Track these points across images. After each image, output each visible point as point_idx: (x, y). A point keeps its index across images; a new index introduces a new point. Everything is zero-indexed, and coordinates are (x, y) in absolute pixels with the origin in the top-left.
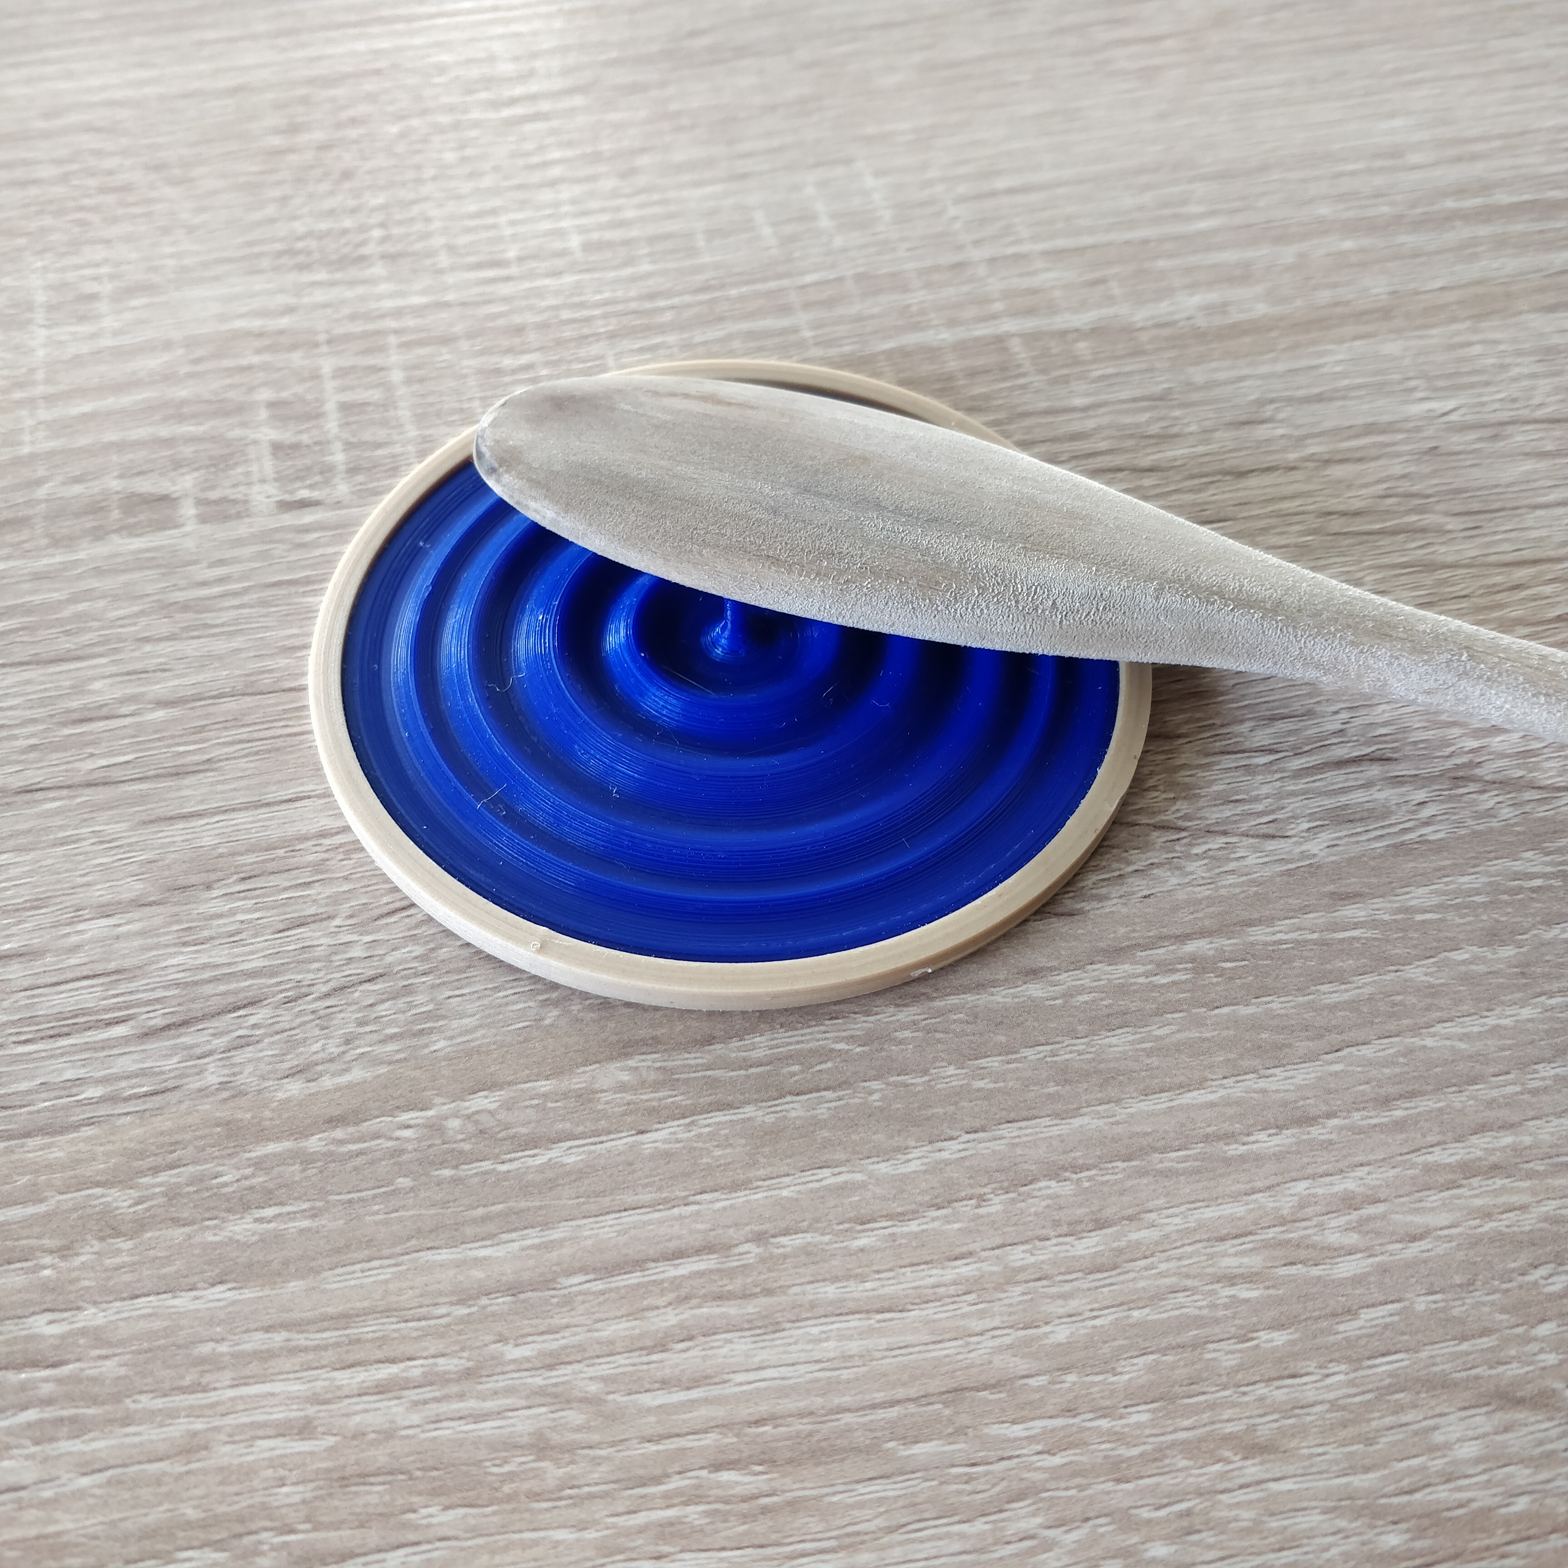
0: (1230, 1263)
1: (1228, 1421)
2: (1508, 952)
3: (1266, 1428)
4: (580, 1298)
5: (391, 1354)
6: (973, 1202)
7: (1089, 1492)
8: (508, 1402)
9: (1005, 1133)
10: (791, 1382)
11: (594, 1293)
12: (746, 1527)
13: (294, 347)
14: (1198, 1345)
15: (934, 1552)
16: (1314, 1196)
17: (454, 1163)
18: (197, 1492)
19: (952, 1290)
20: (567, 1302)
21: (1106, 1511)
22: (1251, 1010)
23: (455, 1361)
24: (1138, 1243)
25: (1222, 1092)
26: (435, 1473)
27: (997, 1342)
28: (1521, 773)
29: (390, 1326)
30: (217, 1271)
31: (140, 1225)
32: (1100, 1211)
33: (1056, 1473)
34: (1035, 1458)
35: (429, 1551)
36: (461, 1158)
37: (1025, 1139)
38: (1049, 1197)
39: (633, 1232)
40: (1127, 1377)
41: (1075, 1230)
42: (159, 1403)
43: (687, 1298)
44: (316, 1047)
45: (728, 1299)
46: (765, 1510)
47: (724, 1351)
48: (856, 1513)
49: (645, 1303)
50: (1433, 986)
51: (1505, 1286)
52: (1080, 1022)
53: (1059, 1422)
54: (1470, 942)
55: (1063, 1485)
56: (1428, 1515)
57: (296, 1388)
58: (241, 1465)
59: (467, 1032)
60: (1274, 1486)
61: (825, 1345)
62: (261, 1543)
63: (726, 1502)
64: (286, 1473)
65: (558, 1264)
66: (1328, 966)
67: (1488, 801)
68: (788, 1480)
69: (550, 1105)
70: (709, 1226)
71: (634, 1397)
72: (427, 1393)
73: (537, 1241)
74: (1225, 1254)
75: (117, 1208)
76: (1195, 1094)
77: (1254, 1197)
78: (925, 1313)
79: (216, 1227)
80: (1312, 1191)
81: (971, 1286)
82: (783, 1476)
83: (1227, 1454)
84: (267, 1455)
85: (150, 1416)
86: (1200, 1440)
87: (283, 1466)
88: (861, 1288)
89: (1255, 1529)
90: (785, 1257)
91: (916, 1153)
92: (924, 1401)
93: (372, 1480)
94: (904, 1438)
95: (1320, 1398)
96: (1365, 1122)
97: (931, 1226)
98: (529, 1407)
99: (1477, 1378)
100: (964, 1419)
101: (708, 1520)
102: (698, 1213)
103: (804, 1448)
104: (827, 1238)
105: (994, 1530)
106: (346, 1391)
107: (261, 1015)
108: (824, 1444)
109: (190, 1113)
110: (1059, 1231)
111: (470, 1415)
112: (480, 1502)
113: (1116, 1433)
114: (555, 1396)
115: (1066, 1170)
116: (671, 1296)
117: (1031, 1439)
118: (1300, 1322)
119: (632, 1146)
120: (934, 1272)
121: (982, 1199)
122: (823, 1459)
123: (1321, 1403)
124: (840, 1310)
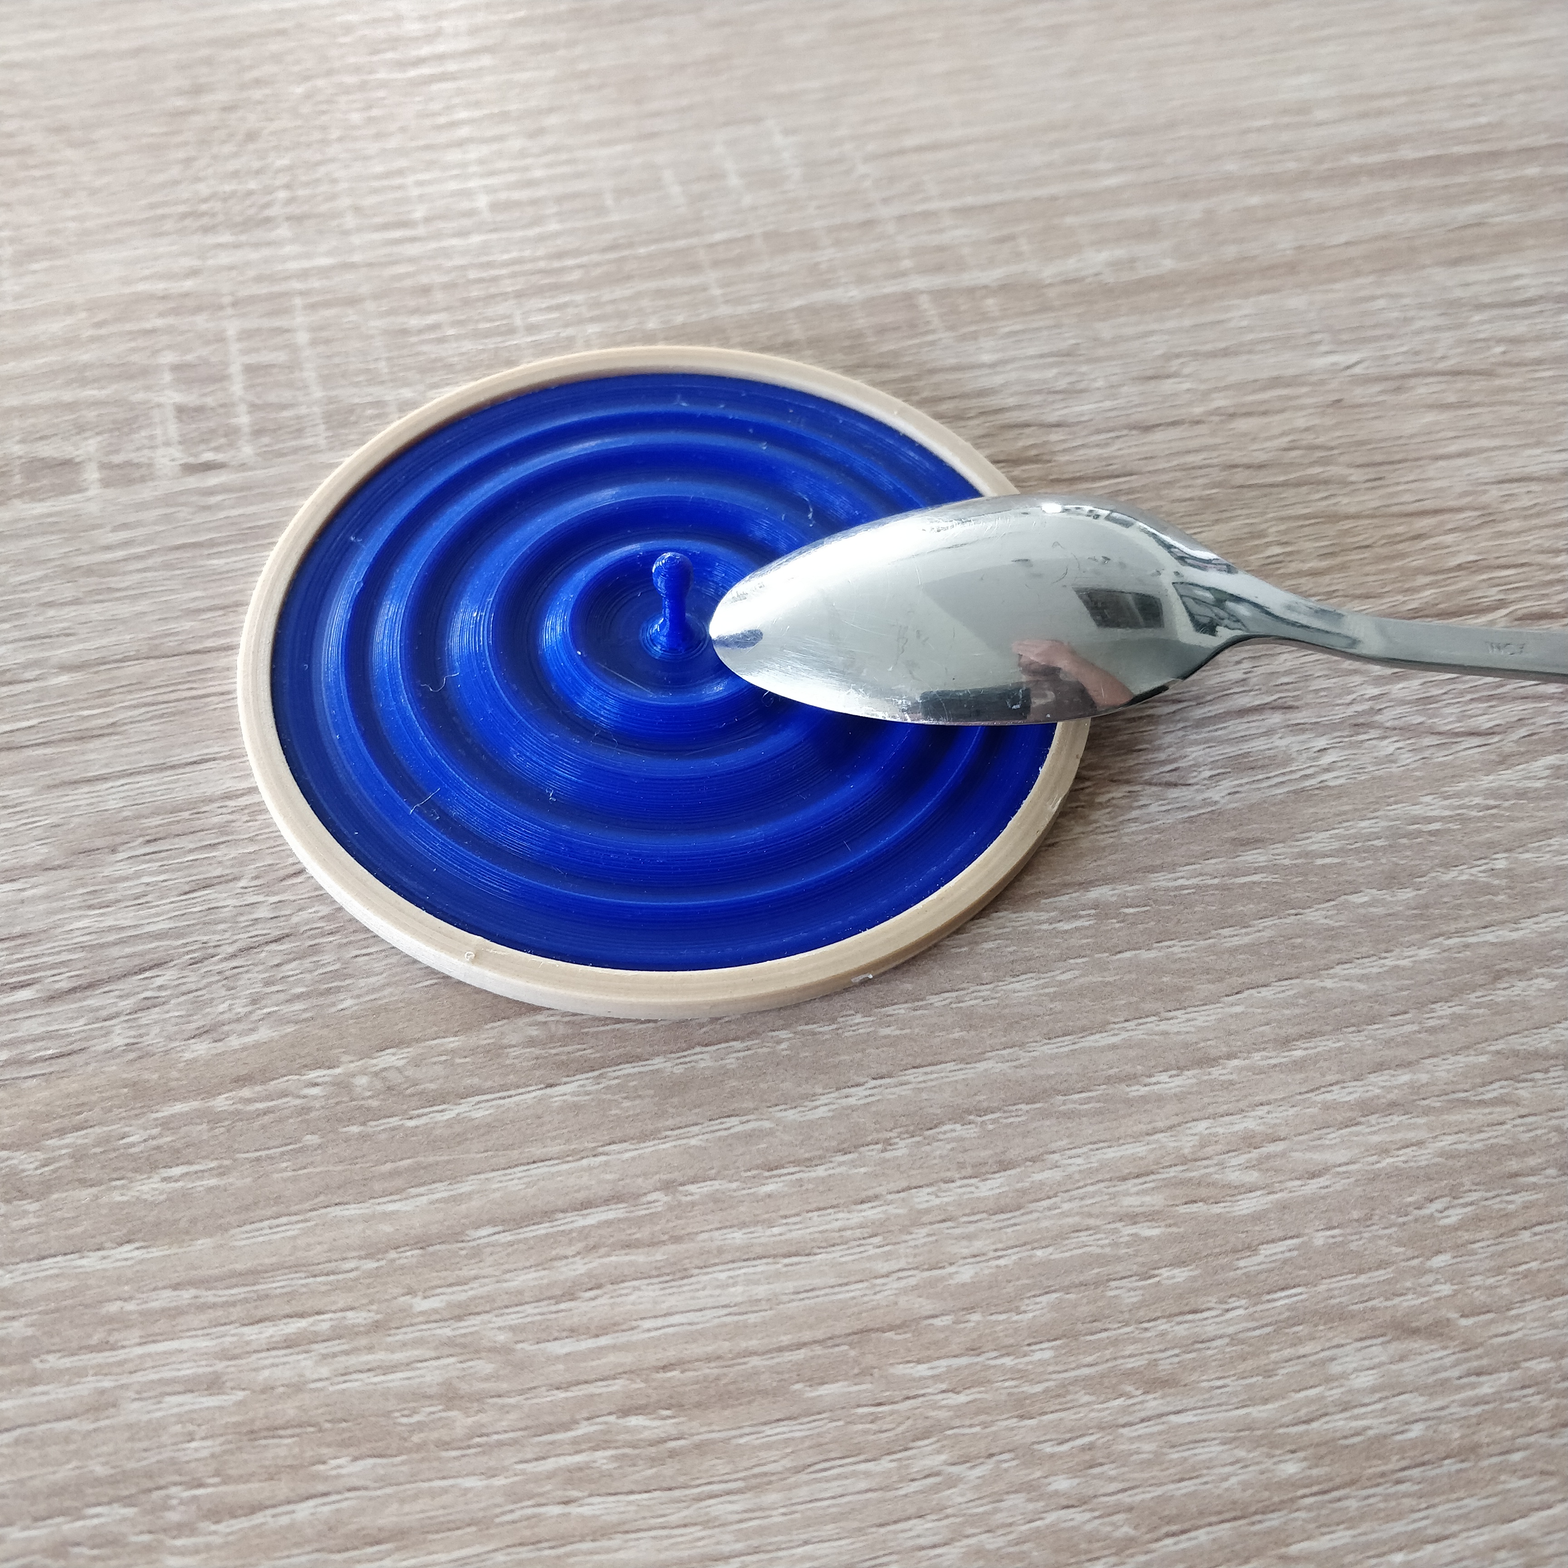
0: (1131, 1202)
1: (1130, 1356)
2: (1407, 894)
3: (1166, 1365)
4: (489, 1250)
5: (300, 1309)
6: (879, 1146)
7: (994, 1429)
8: (416, 1353)
9: (910, 1078)
10: (699, 1327)
11: (502, 1245)
12: (654, 1470)
13: (198, 309)
14: (1100, 1283)
15: (840, 1491)
16: (1215, 1135)
17: (362, 1119)
18: (105, 1449)
19: (858, 1233)
20: (476, 1254)
21: (1010, 1447)
22: (1152, 954)
23: (364, 1314)
24: (1042, 1183)
25: (1124, 1035)
26: (344, 1425)
27: (903, 1283)
28: (1420, 719)
29: (299, 1281)
30: (125, 1231)
31: (47, 1187)
32: (1003, 1153)
33: (959, 1411)
34: (940, 1397)
35: (338, 1501)
36: (369, 1115)
37: (930, 1084)
38: (953, 1140)
39: (542, 1183)
40: (1031, 1315)
41: (979, 1172)
42: (67, 1362)
43: (595, 1247)
44: (222, 1007)
45: (637, 1247)
46: (673, 1454)
47: (632, 1298)
48: (763, 1454)
49: (554, 1253)
50: (1333, 929)
51: (1401, 1220)
52: (985, 969)
53: (964, 1361)
54: (1370, 885)
55: (968, 1422)
56: (1326, 1443)
57: (203, 1344)
58: (149, 1421)
59: (374, 990)
60: (1173, 1418)
61: (732, 1290)
62: (169, 1497)
63: (634, 1447)
64: (195, 1428)
65: (466, 1217)
66: (1229, 911)
67: (1388, 747)
68: (695, 1424)
69: (458, 1061)
70: (617, 1176)
71: (542, 1346)
72: (335, 1346)
73: (445, 1194)
74: (1127, 1194)
75: (23, 1171)
76: (1097, 1036)
77: (1156, 1137)
78: (830, 1256)
79: (123, 1186)
80: (1213, 1130)
81: (877, 1229)
82: (691, 1420)
83: (1129, 1388)
84: (176, 1410)
85: (57, 1375)
86: (1103, 1376)
87: (192, 1421)
88: (769, 1232)
89: (1156, 1460)
90: (693, 1204)
91: (824, 1100)
92: (830, 1343)
93: (281, 1432)
94: (811, 1379)
95: (1221, 1332)
96: (1265, 1063)
97: (838, 1170)
98: (438, 1358)
99: (1373, 1309)
100: (869, 1360)
101: (615, 1465)
102: (606, 1163)
103: (712, 1392)
104: (734, 1185)
105: (899, 1468)
106: (254, 1346)
107: (167, 976)
108: (731, 1388)
109: (94, 1076)
110: (964, 1173)
111: (379, 1367)
112: (389, 1452)
113: (1019, 1371)
114: (464, 1346)
115: (970, 1114)
116: (579, 1246)
117: (936, 1378)
118: (1200, 1259)
119: (540, 1100)
120: (840, 1215)
121: (888, 1143)
122: (731, 1402)
123: (1221, 1337)
124: (748, 1256)
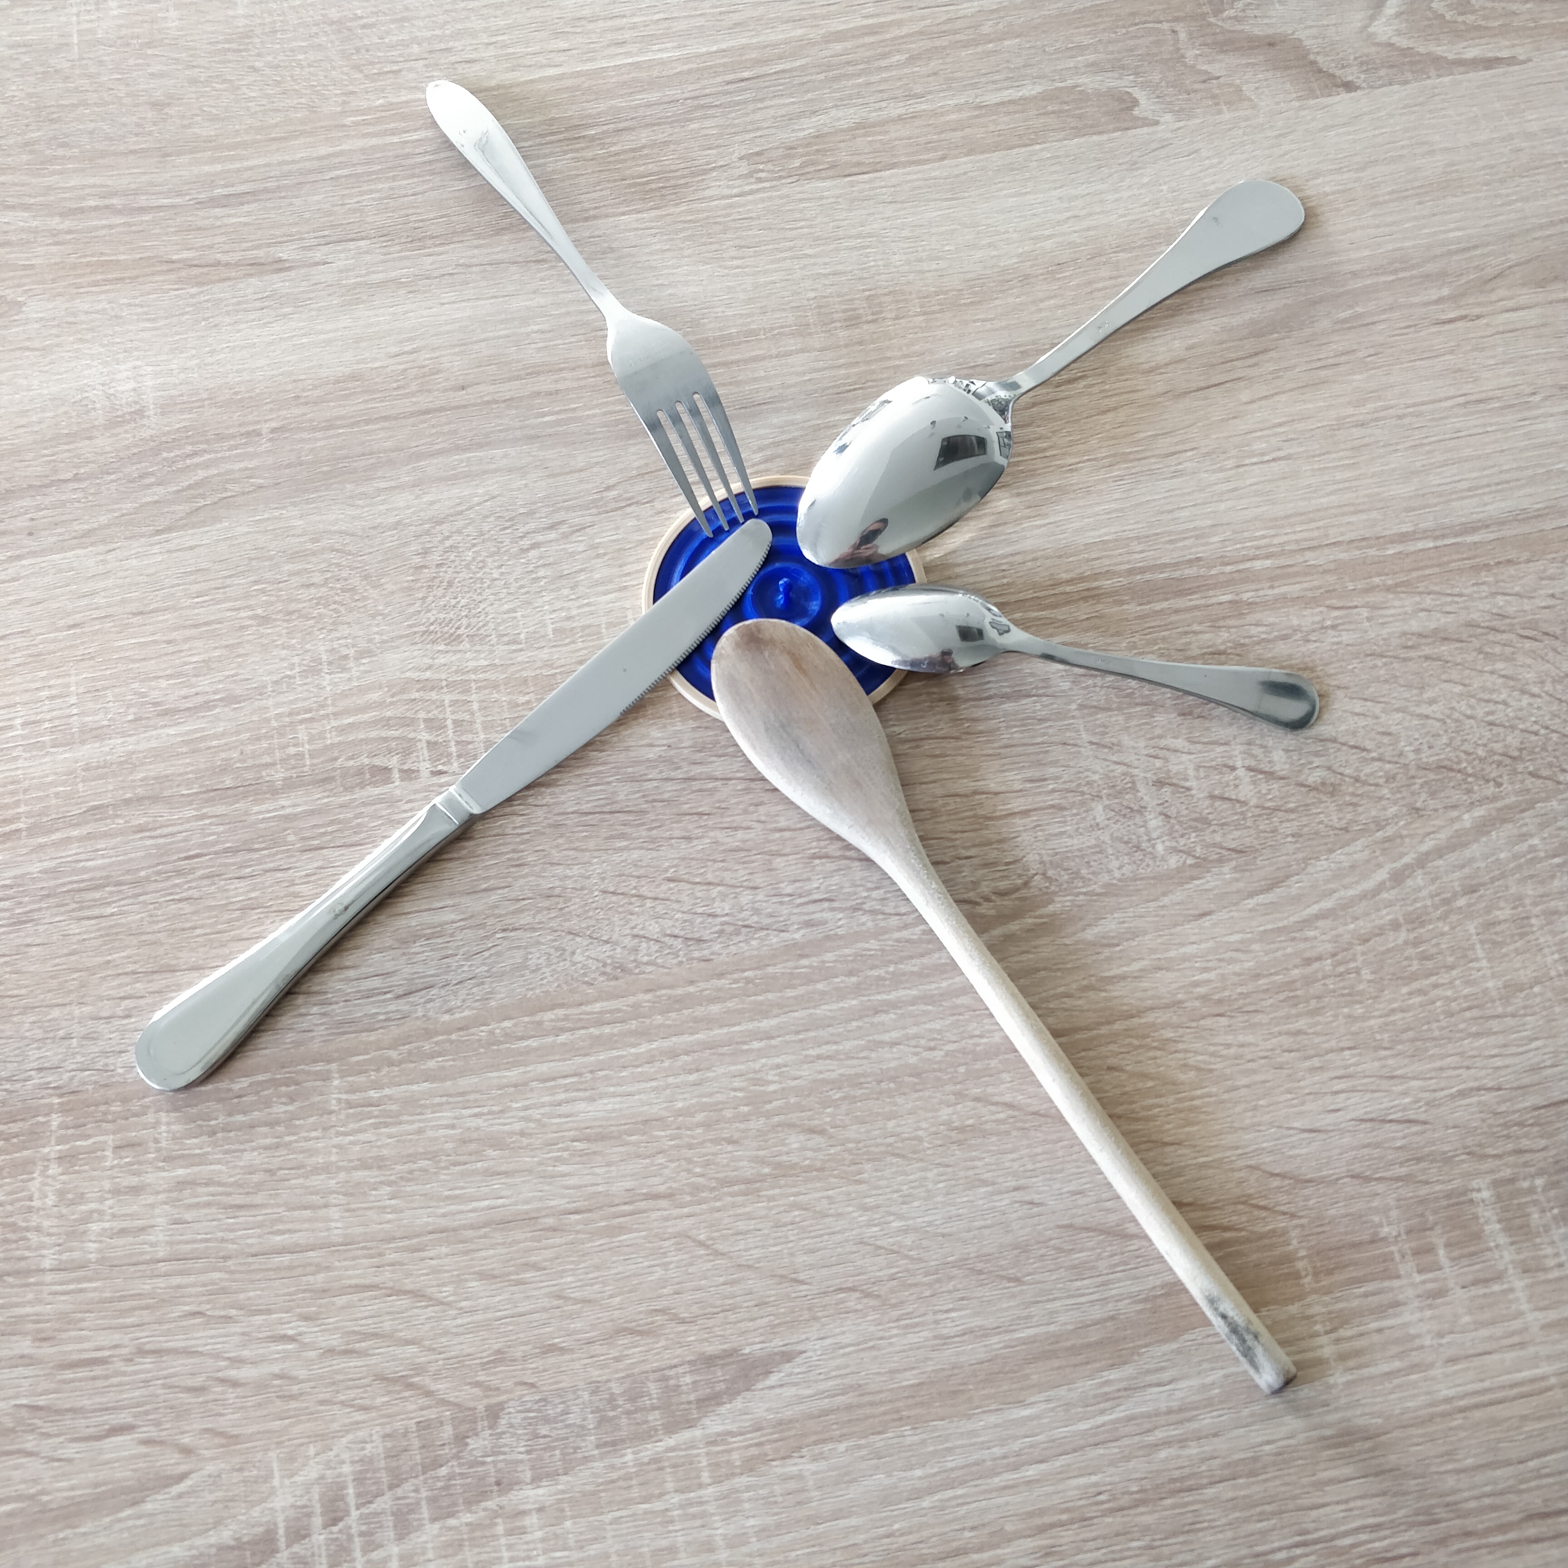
0: (736, 1085)
2: (854, 979)
3: (736, 1136)
8: (513, 1120)
10: (597, 1117)
12: (580, 1158)
18: (423, 1144)
19: (648, 1090)
20: (532, 1090)
23: (498, 1107)
26: (491, 1140)
27: (661, 1106)
29: (479, 1096)
30: (425, 1078)
31: (400, 1063)
32: (699, 1066)
35: (490, 1162)
36: (500, 1043)
37: (679, 1041)
38: (683, 1061)
40: (697, 1119)
41: (690, 1072)
43: (567, 1090)
45: (581, 1091)
46: (586, 1154)
47: (578, 1106)
48: (611, 1156)
50: (824, 991)
53: (676, 1131)
54: (842, 975)
61: (608, 1106)
62: (441, 1159)
64: (448, 1139)
67: (864, 919)
68: (593, 1145)
70: (576, 1068)
71: (550, 1120)
73: (522, 1071)
75: (393, 1057)
79: (424, 1063)
81: (654, 1089)
83: (723, 1143)
84: (442, 1134)
85: (407, 1122)
86: (716, 1138)
87: (447, 1137)
88: (621, 1088)
89: (727, 1165)
90: (600, 1078)
91: (644, 1045)
92: (635, 1124)
94: (629, 1134)
95: (754, 1128)
97: (646, 1069)
98: (520, 1122)
100: (646, 1129)
101: (570, 1156)
102: (573, 1063)
103: (599, 1136)
104: (613, 1073)
106: (464, 1116)
107: (434, 991)
108: (605, 1135)
110: (685, 1072)
112: (503, 1149)
115: (690, 1052)
116: (564, 1089)
117: (666, 1136)
124: (614, 1095)
